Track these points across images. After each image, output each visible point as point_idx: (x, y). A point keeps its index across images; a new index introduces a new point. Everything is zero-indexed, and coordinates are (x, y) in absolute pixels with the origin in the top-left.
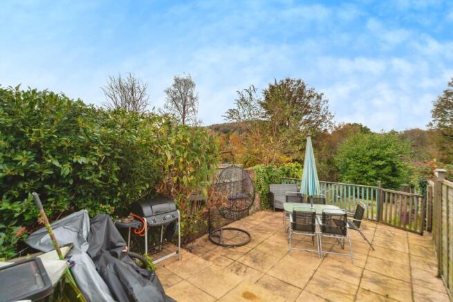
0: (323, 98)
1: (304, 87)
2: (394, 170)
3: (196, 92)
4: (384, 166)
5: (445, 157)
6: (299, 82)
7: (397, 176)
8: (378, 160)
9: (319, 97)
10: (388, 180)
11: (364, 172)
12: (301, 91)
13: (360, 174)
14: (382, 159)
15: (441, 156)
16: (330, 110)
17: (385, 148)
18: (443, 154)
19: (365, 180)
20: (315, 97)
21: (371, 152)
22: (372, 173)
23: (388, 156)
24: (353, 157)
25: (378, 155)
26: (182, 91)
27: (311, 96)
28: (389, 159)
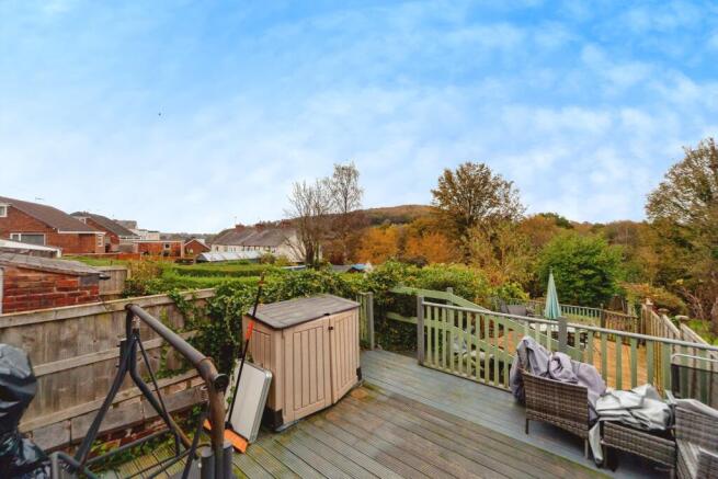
0: (513, 187)
1: (489, 173)
2: (604, 279)
3: (360, 183)
4: (594, 275)
5: (662, 262)
6: (482, 166)
7: (608, 286)
8: (586, 268)
9: (507, 186)
10: (598, 291)
11: (573, 282)
12: (485, 178)
13: (566, 285)
14: (591, 268)
15: (657, 261)
16: (521, 201)
17: (593, 254)
18: (660, 259)
19: (571, 292)
20: (503, 186)
21: (578, 260)
22: (580, 283)
23: (596, 264)
24: (558, 265)
25: (586, 263)
26: (345, 182)
27: (498, 185)
28: (598, 267)
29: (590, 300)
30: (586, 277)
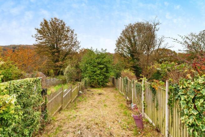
0: (74, 33)
1: (65, 25)
2: (107, 69)
4: (103, 68)
7: (108, 73)
8: (101, 64)
9: (72, 32)
10: (105, 75)
11: (94, 72)
13: (92, 73)
16: (78, 40)
17: (103, 58)
19: (95, 76)
20: (70, 32)
21: (98, 60)
22: (98, 72)
23: (104, 62)
24: (89, 63)
25: (100, 62)
27: (68, 31)
28: (105, 64)
29: (102, 80)
30: (101, 69)
